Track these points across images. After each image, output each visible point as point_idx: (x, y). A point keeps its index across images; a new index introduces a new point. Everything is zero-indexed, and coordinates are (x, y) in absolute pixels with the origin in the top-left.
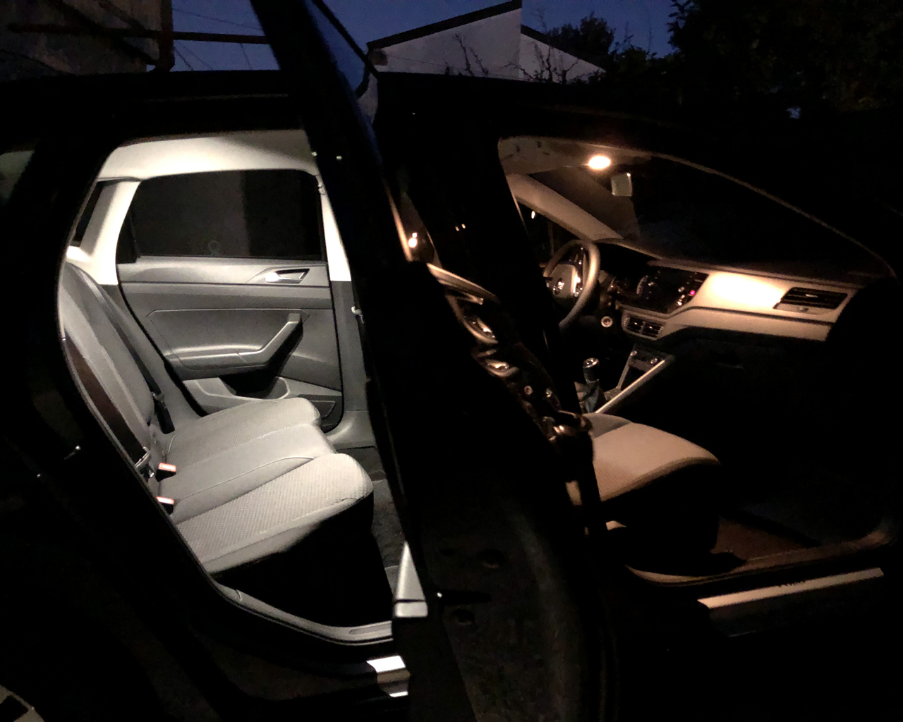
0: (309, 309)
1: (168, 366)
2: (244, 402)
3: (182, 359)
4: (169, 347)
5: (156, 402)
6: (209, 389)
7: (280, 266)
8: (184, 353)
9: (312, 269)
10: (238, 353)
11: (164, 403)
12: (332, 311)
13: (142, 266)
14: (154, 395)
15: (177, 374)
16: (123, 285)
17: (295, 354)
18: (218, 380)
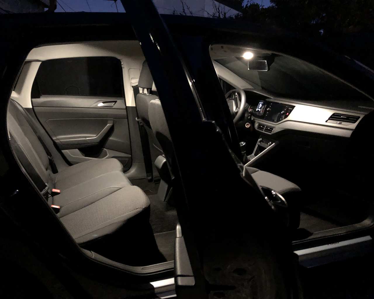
0: (116, 119)
1: (55, 143)
2: (89, 160)
3: (61, 141)
4: (55, 136)
5: (50, 160)
6: (73, 154)
7: (104, 99)
8: (62, 138)
9: (118, 101)
10: (86, 138)
11: (54, 161)
12: (127, 119)
13: (43, 99)
14: (49, 157)
15: (59, 147)
16: (34, 108)
17: (111, 138)
18: (77, 150)
